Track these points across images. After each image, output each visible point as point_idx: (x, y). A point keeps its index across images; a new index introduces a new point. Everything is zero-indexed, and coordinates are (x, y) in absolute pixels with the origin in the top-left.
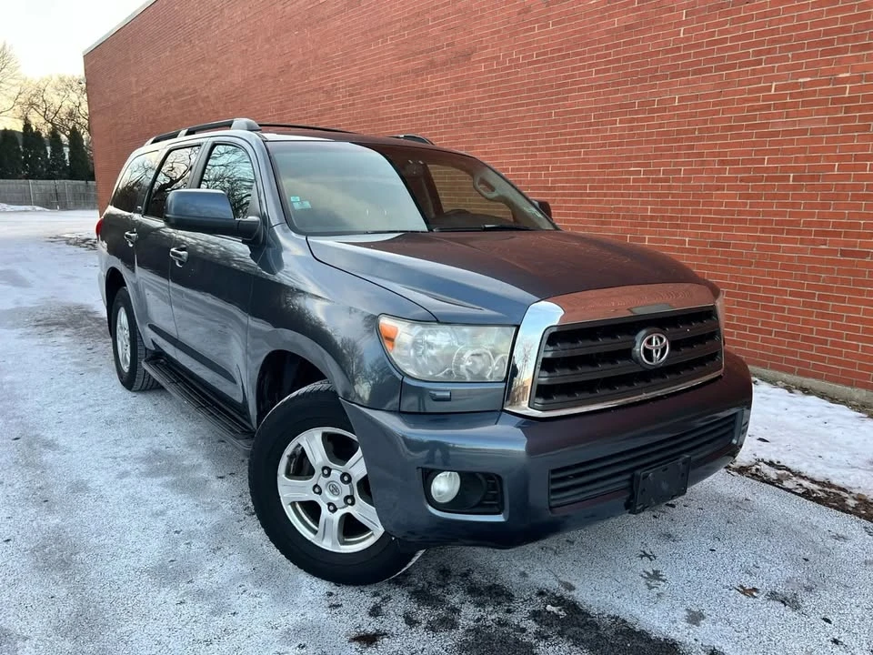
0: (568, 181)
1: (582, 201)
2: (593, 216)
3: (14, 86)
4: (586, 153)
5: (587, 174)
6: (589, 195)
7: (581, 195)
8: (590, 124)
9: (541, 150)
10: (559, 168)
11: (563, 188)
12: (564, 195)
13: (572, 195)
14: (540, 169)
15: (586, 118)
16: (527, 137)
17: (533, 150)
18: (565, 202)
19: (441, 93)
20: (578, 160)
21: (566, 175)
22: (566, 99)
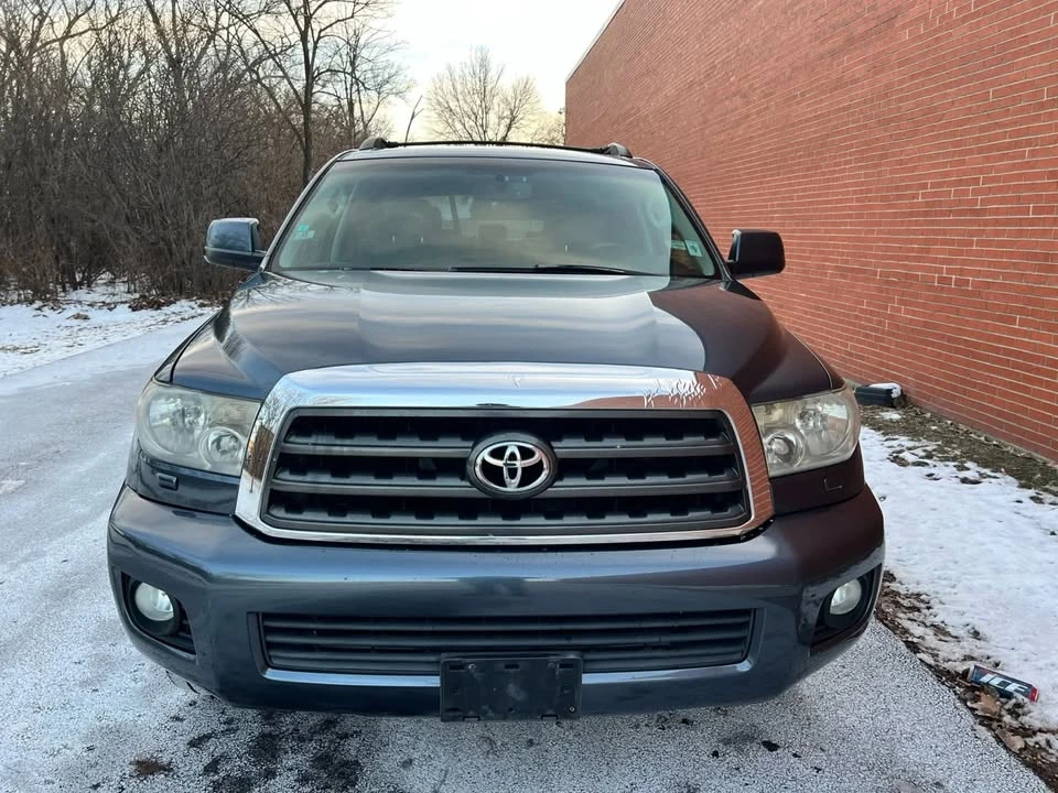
0: (1003, 200)
1: (1020, 233)
2: (1035, 256)
3: (534, 121)
4: (1033, 154)
5: (1032, 187)
6: (1032, 222)
7: (1020, 222)
8: (1042, 106)
9: (971, 152)
10: (993, 180)
11: (997, 212)
12: (997, 222)
13: (1008, 222)
14: (968, 183)
15: (1034, 96)
16: (953, 134)
17: (960, 153)
18: (997, 233)
19: (857, 81)
20: (1022, 166)
21: (1000, 189)
22: (1009, 68)
